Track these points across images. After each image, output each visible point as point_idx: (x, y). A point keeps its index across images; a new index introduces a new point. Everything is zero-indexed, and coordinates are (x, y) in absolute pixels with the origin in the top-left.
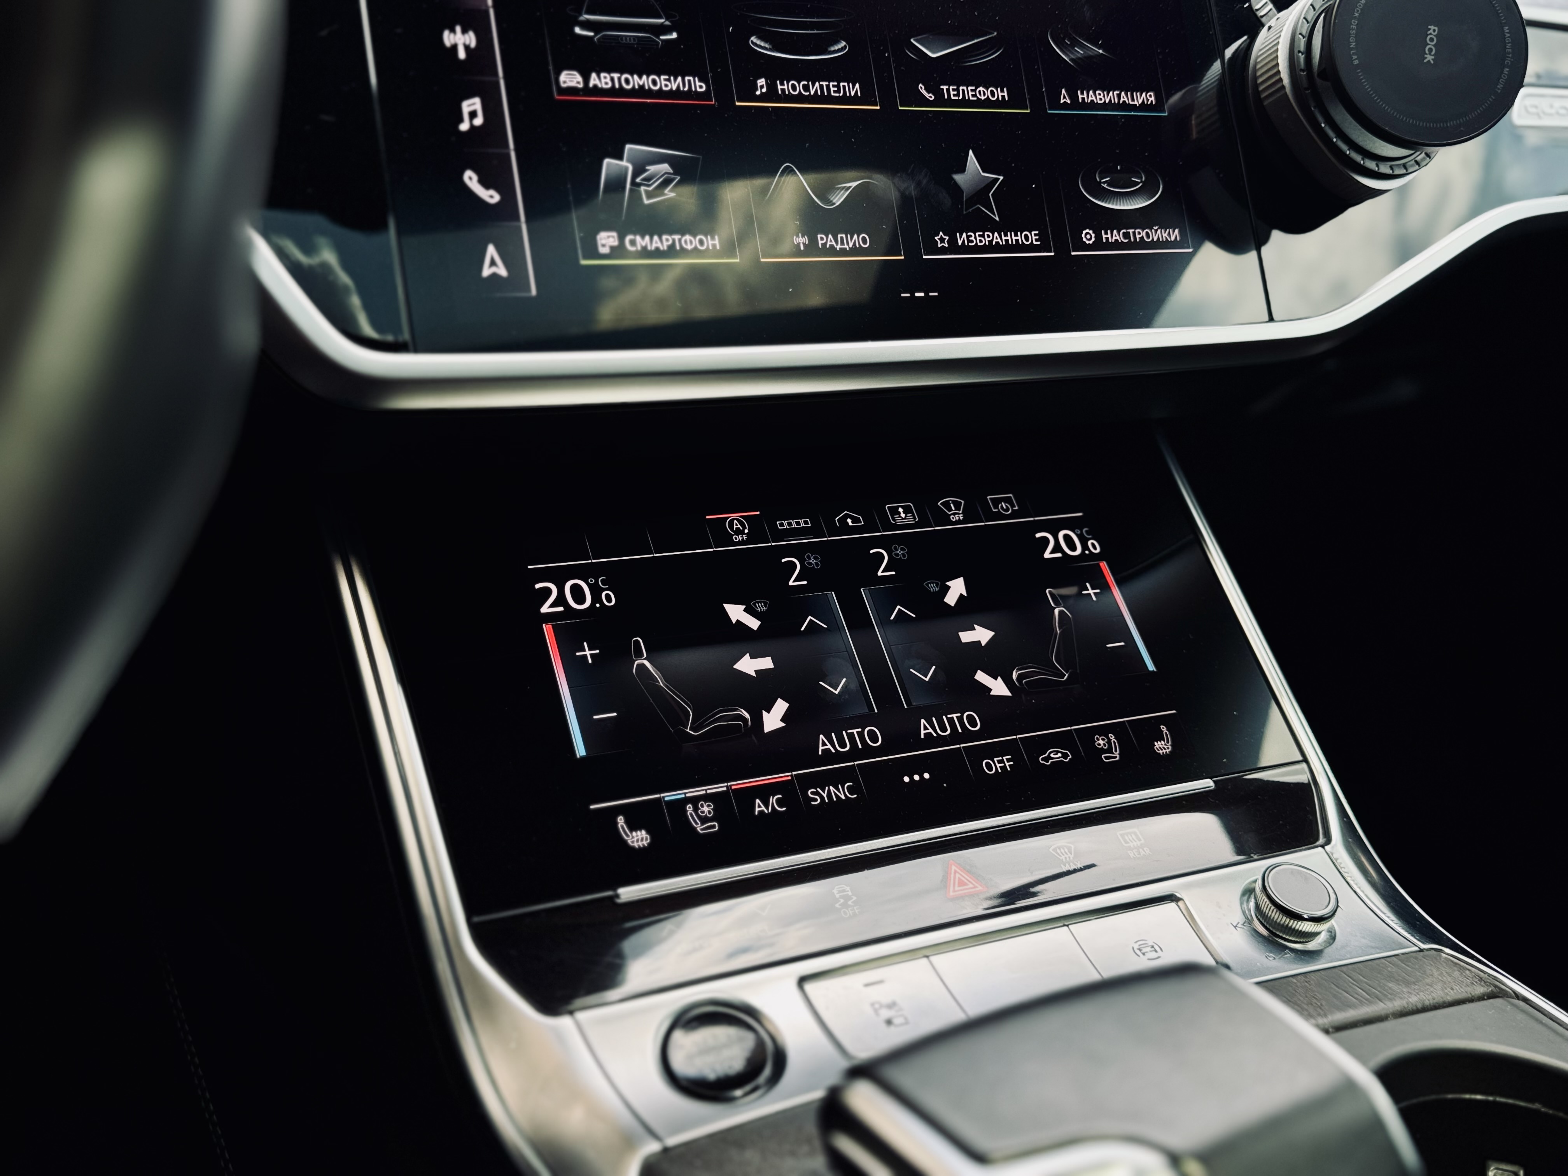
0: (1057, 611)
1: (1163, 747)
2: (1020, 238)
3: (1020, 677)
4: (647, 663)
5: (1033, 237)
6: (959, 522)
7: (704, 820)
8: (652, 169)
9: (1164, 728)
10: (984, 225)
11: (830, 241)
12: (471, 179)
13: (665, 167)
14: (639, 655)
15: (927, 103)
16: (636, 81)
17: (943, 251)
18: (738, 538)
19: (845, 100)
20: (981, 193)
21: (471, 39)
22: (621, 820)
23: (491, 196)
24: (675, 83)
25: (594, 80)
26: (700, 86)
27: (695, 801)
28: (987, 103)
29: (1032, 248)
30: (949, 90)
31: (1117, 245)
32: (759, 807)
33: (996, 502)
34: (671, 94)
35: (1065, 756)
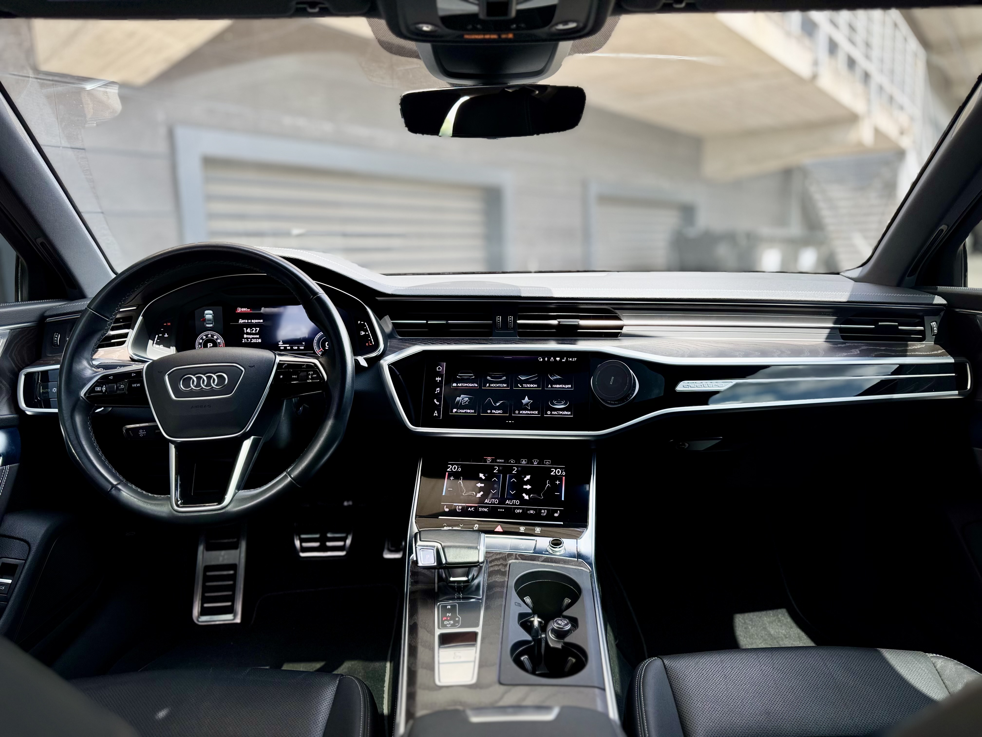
0: (547, 485)
1: (556, 515)
2: (534, 412)
3: (532, 496)
4: (461, 482)
5: (537, 412)
6: (536, 465)
7: (459, 509)
8: (465, 399)
9: (559, 511)
10: (526, 409)
11: (495, 411)
12: (435, 401)
13: (467, 399)
14: (461, 480)
15: (520, 388)
16: (465, 385)
17: (517, 414)
18: (488, 462)
19: (503, 387)
20: (527, 404)
21: (440, 379)
22: (445, 506)
23: (438, 403)
24: (472, 385)
25: (458, 385)
26: (476, 385)
27: (459, 506)
28: (532, 387)
29: (536, 414)
30: (525, 385)
31: (555, 414)
32: (469, 509)
33: (546, 462)
34: (471, 387)
35: (534, 512)
